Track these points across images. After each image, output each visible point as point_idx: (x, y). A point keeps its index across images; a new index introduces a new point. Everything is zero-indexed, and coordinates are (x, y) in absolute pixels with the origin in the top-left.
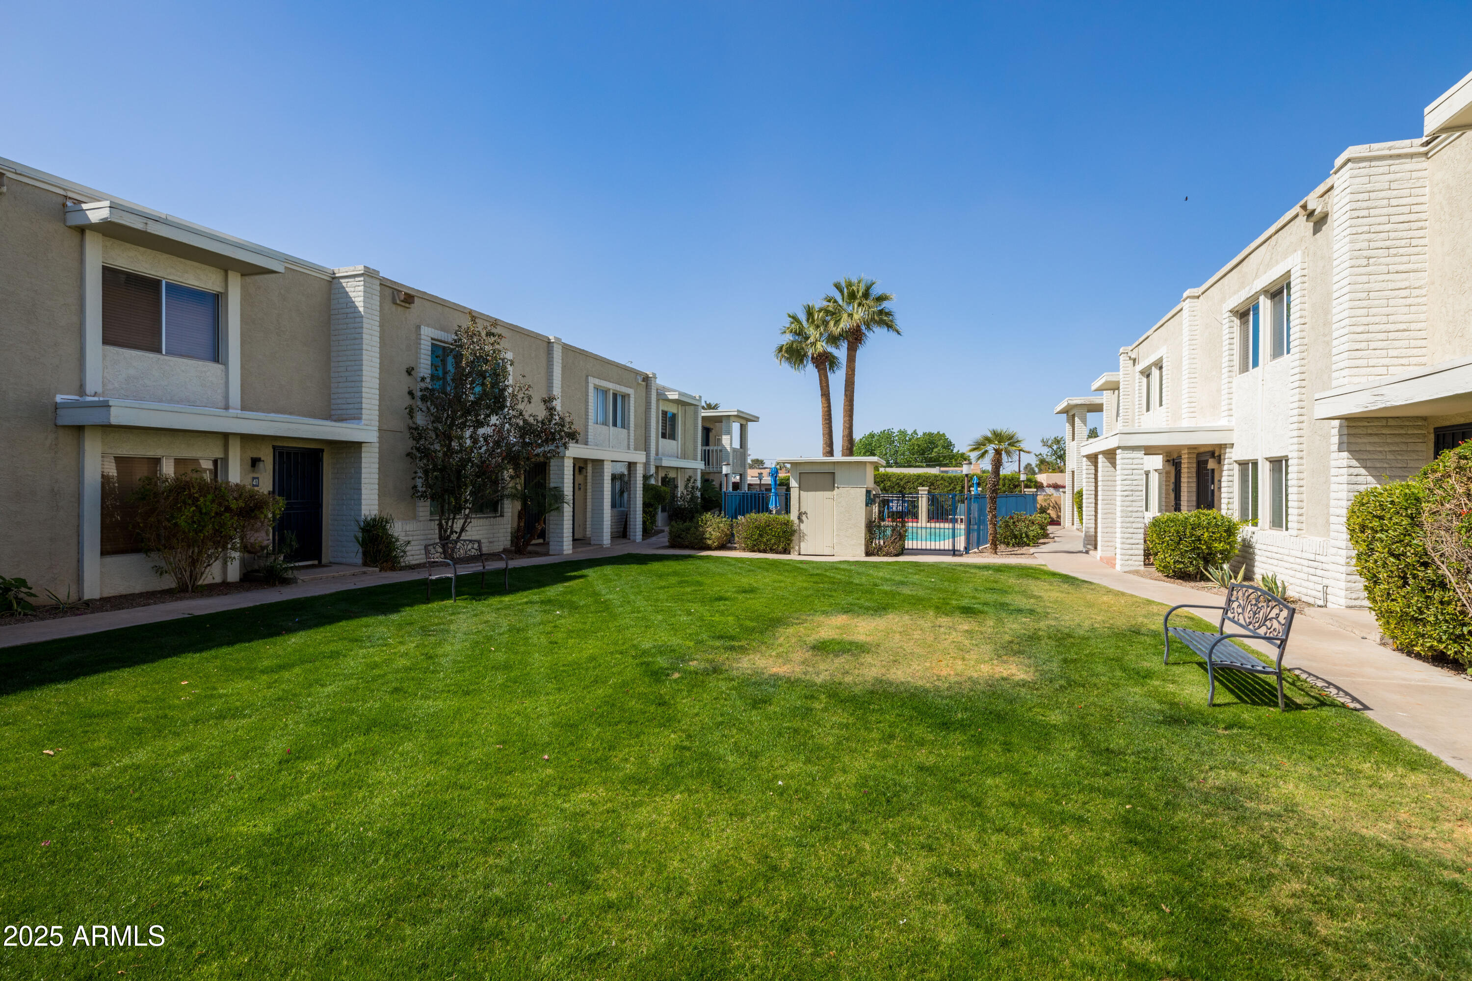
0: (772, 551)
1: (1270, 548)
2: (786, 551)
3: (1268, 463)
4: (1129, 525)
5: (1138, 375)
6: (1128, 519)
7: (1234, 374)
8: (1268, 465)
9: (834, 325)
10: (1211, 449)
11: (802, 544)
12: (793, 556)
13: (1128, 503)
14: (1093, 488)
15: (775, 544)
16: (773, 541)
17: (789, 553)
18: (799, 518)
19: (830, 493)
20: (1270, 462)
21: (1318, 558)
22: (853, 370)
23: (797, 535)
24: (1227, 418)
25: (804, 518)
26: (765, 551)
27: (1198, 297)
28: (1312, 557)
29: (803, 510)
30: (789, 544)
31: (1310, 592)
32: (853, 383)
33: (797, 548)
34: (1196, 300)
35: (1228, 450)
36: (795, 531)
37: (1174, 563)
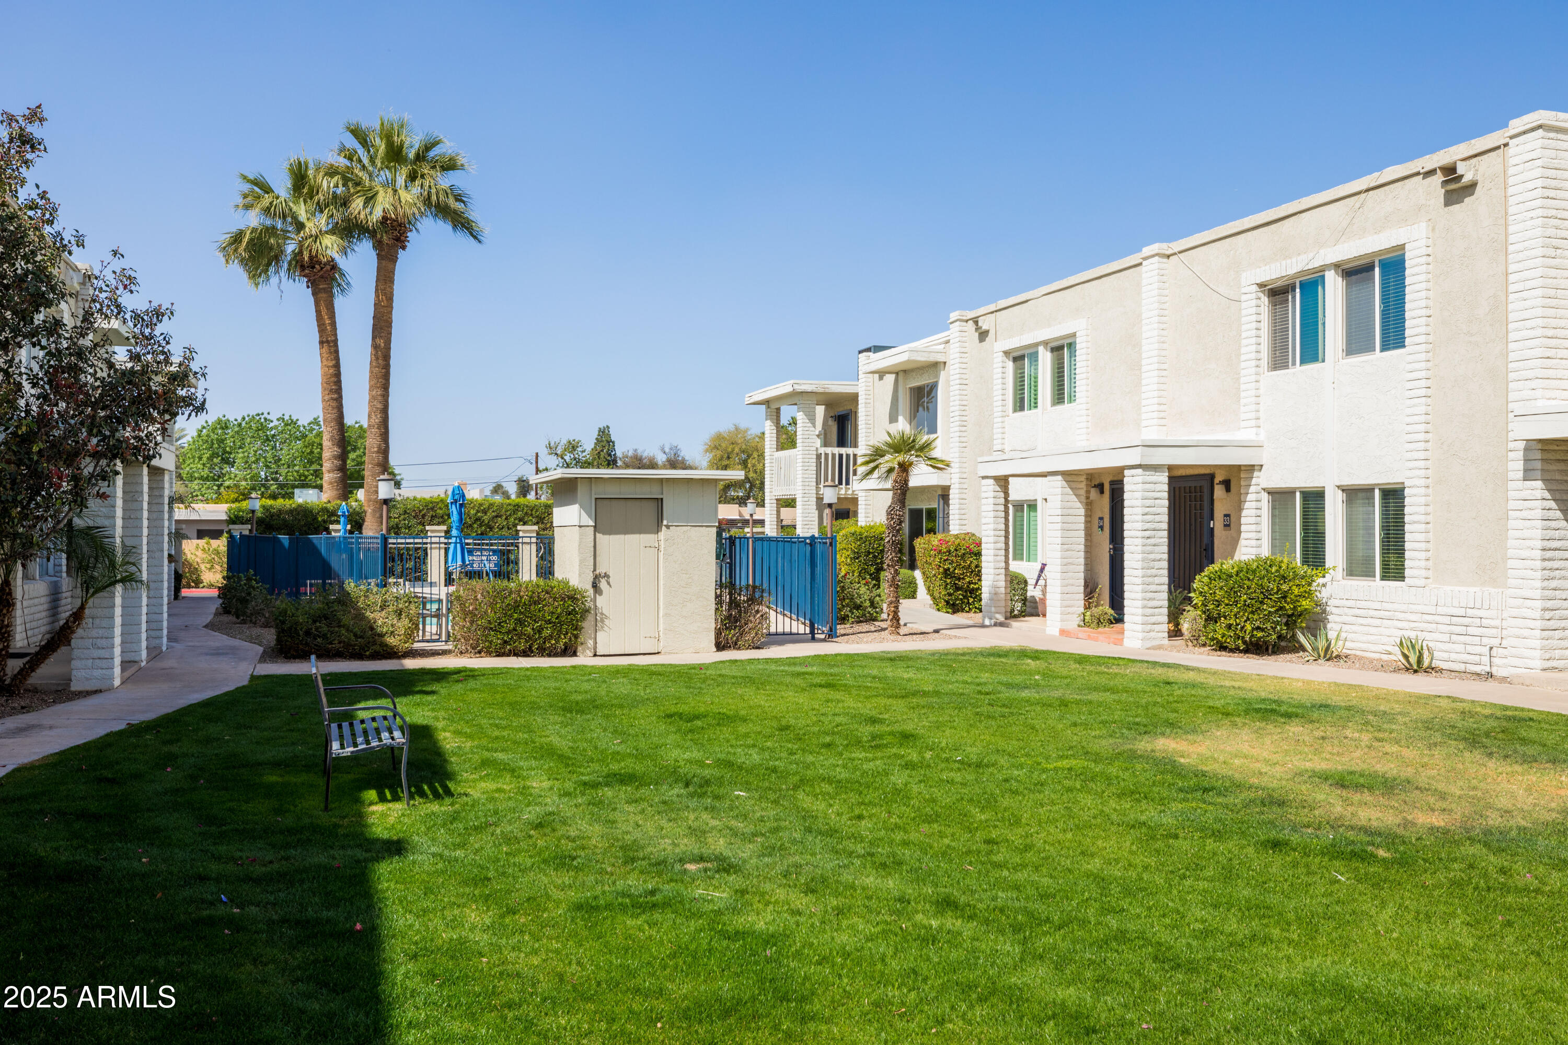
0: (543, 652)
1: (1360, 604)
2: (569, 651)
3: (1340, 492)
4: (1151, 579)
5: (1000, 357)
6: (1150, 572)
7: (1261, 370)
8: (1340, 495)
9: (365, 206)
10: (1208, 471)
11: (600, 636)
12: (583, 659)
13: (1150, 548)
14: (1003, 527)
15: (551, 636)
16: (546, 632)
17: (574, 654)
18: (595, 586)
19: (652, 536)
20: (1343, 490)
21: (1470, 612)
22: (390, 299)
23: (590, 618)
24: (1255, 429)
25: (603, 584)
26: (526, 653)
27: (1168, 257)
28: (1461, 612)
29: (601, 570)
30: (576, 637)
31: (1453, 656)
32: (389, 324)
33: (591, 643)
34: (1165, 260)
35: (1256, 474)
36: (587, 611)
37: (1253, 629)
